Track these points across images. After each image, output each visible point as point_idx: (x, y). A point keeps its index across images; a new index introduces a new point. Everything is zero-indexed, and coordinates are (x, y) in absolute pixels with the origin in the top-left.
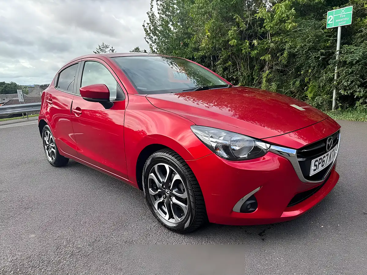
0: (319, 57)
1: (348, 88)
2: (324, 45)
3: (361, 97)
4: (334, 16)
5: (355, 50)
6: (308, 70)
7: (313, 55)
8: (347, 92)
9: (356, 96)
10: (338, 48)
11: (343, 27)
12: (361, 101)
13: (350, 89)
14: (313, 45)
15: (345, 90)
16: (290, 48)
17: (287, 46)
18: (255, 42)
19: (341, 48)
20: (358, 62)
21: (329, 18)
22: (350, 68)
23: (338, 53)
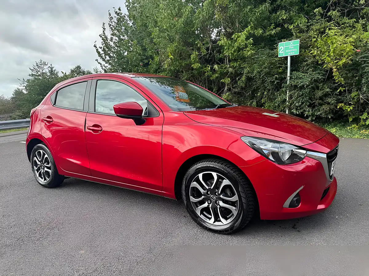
0: (274, 82)
1: (299, 108)
2: (277, 71)
3: (310, 116)
4: (284, 47)
5: (303, 76)
6: (264, 93)
7: (269, 80)
8: (298, 112)
9: (306, 114)
10: (289, 74)
11: (292, 57)
12: (310, 119)
13: (301, 109)
14: (268, 71)
15: (297, 110)
16: (248, 73)
17: (245, 71)
18: (216, 67)
19: (291, 74)
20: (307, 86)
21: (280, 48)
22: (300, 91)
23: (288, 78)
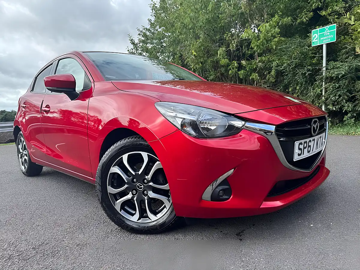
0: (305, 73)
1: (336, 103)
2: (311, 62)
3: (350, 112)
4: (319, 34)
5: (341, 65)
6: (296, 88)
7: (300, 71)
8: (335, 108)
9: (344, 110)
10: (324, 65)
11: (328, 45)
12: (349, 115)
13: (338, 104)
14: (299, 62)
15: (333, 105)
16: (277, 66)
17: (274, 64)
18: (244, 62)
19: (327, 64)
20: (343, 76)
21: (314, 36)
22: (338, 84)
23: (324, 69)
